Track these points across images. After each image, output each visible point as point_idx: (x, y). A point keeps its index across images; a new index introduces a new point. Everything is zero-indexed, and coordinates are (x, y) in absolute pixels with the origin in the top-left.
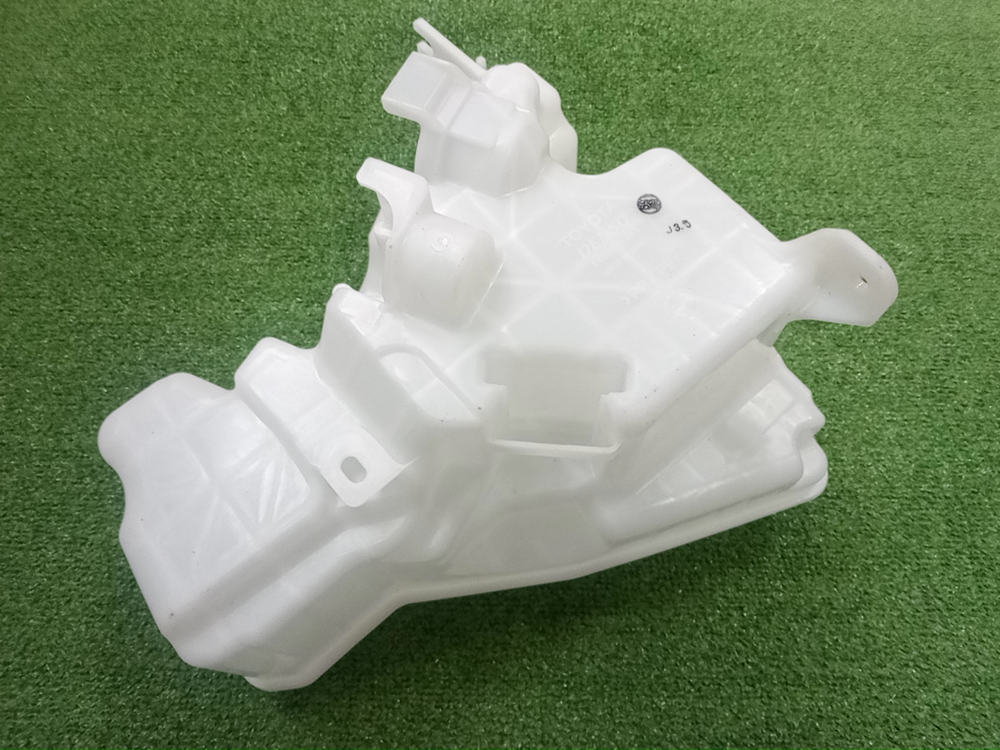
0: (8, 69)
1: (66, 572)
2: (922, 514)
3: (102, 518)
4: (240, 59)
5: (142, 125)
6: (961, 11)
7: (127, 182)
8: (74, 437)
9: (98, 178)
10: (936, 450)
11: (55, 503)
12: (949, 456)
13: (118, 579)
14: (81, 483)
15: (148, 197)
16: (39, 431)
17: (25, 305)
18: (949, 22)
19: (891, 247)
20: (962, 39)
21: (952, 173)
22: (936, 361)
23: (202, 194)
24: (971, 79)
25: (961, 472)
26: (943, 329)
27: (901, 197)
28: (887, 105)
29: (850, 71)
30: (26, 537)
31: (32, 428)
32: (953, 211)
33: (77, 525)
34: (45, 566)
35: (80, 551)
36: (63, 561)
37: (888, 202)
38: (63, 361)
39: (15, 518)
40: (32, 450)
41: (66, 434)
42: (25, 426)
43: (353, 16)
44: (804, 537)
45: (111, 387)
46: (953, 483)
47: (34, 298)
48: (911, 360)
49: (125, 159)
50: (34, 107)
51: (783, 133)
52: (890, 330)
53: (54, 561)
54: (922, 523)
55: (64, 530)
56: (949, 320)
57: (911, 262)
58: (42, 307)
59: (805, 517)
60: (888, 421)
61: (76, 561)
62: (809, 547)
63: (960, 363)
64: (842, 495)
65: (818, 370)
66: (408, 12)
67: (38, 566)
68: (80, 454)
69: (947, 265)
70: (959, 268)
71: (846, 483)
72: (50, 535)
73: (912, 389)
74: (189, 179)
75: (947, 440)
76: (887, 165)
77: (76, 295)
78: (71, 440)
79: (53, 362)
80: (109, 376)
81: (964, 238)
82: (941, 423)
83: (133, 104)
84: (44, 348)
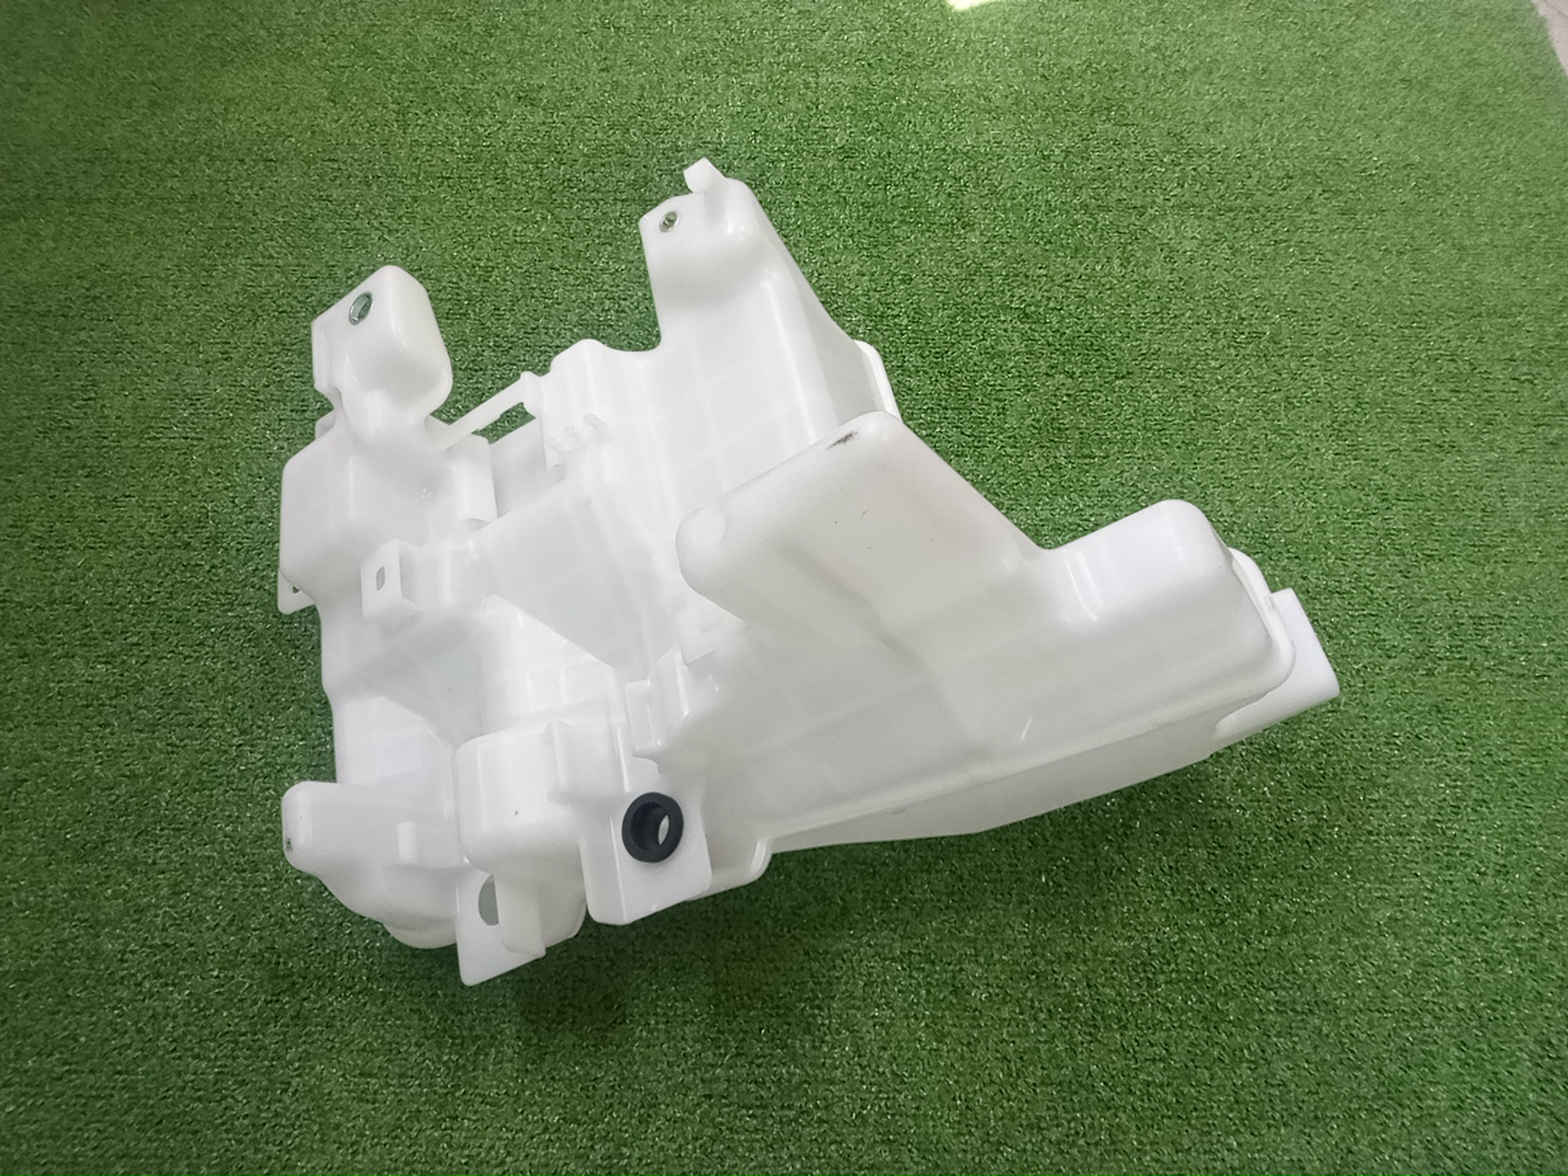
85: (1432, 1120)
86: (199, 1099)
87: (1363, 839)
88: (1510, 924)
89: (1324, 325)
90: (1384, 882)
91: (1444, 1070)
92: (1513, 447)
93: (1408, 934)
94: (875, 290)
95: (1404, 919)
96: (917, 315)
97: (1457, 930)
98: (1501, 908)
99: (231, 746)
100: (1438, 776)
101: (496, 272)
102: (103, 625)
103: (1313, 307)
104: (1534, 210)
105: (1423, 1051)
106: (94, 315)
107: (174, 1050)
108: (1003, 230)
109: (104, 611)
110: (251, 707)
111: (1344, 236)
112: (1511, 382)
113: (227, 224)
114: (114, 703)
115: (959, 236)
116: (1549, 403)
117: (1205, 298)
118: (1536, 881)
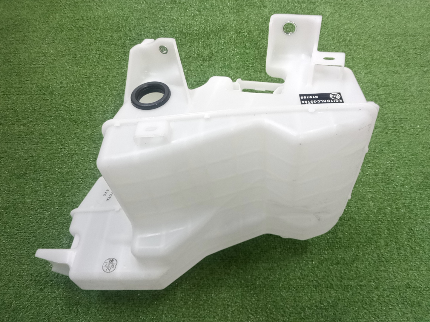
85: (380, 248)
86: (54, 239)
87: (366, 176)
88: (404, 199)
89: (364, 37)
90: (370, 187)
91: (383, 235)
92: (414, 73)
93: (376, 201)
94: (238, 25)
95: (375, 197)
96: (250, 32)
97: (389, 200)
98: (401, 195)
99: (59, 148)
100: (387, 160)
101: (129, 18)
102: (22, 116)
103: (361, 32)
104: (425, 6)
105: (378, 231)
106: (16, 30)
107: (46, 227)
108: (275, 8)
109: (22, 112)
110: (64, 138)
111: (371, 12)
112: (415, 55)
113: (53, 4)
114: (26, 137)
115: (262, 10)
116: (425, 61)
117: (331, 29)
118: (411, 188)
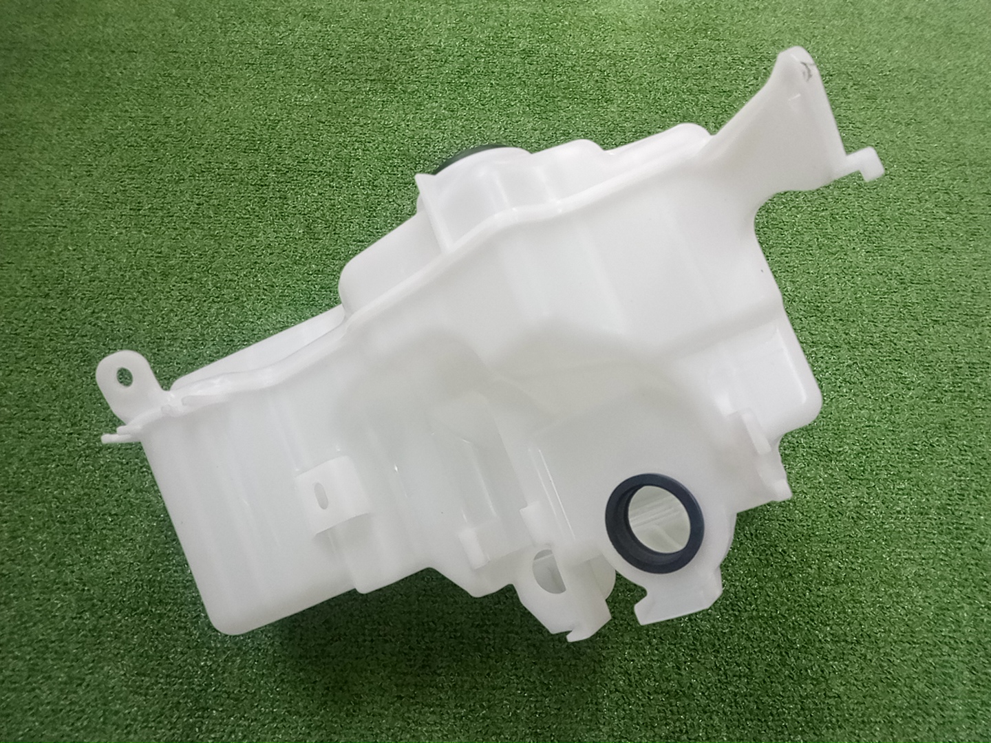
0: (32, 188)
1: (60, 715)
2: (944, 661)
3: (100, 657)
4: (259, 182)
5: (161, 246)
6: (957, 138)
7: (144, 303)
8: (76, 568)
9: (115, 299)
10: (956, 591)
11: (53, 639)
12: (969, 598)
13: (113, 724)
14: (80, 618)
15: (163, 319)
16: (41, 562)
17: (34, 427)
18: (946, 148)
19: (899, 375)
20: (960, 165)
21: (958, 299)
22: (950, 495)
23: (217, 316)
24: (970, 205)
25: (982, 615)
26: (956, 461)
27: (906, 324)
28: (888, 231)
29: (851, 198)
30: (21, 676)
31: (34, 558)
32: (961, 340)
33: (74, 663)
34: (38, 710)
35: (75, 692)
36: (57, 704)
37: (893, 330)
38: (69, 486)
39: (11, 655)
40: (33, 581)
41: (70, 565)
42: (27, 556)
43: (369, 142)
44: (824, 686)
45: (116, 514)
46: (974, 628)
47: (43, 420)
48: (926, 495)
49: (143, 280)
50: (55, 226)
51: (787, 259)
52: (902, 463)
53: (48, 703)
54: (944, 670)
55: (60, 669)
56: (961, 452)
57: (920, 391)
58: (51, 430)
59: (824, 664)
60: (906, 559)
61: (71, 703)
62: (830, 697)
63: (975, 498)
64: (862, 640)
65: (833, 504)
66: (422, 139)
67: (31, 709)
68: (81, 587)
69: (957, 394)
70: (969, 398)
71: (865, 626)
72: (47, 675)
73: (928, 524)
74: (205, 301)
75: (966, 580)
76: (891, 291)
77: (86, 418)
78: (73, 572)
79: (59, 488)
80: (115, 503)
81: (972, 366)
82: (960, 562)
83: (153, 225)
84: (51, 473)
